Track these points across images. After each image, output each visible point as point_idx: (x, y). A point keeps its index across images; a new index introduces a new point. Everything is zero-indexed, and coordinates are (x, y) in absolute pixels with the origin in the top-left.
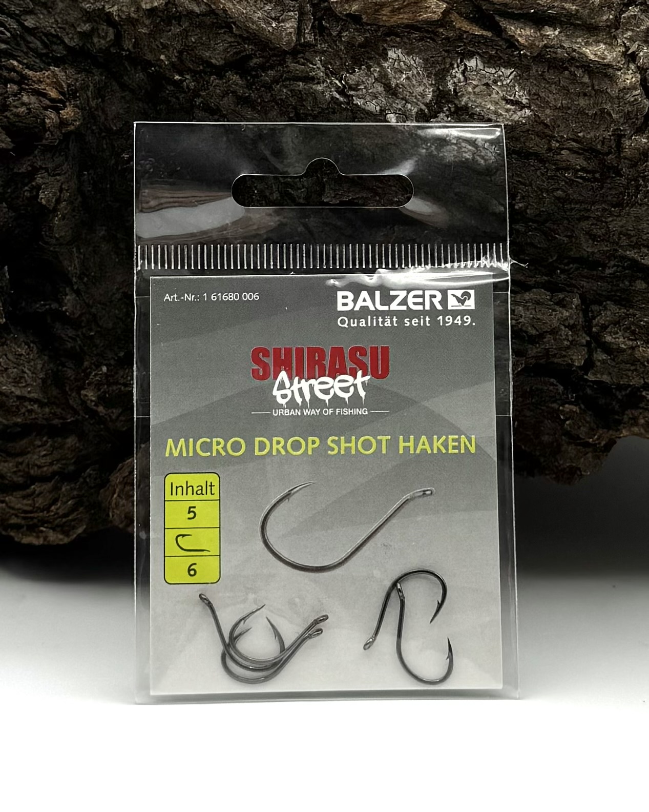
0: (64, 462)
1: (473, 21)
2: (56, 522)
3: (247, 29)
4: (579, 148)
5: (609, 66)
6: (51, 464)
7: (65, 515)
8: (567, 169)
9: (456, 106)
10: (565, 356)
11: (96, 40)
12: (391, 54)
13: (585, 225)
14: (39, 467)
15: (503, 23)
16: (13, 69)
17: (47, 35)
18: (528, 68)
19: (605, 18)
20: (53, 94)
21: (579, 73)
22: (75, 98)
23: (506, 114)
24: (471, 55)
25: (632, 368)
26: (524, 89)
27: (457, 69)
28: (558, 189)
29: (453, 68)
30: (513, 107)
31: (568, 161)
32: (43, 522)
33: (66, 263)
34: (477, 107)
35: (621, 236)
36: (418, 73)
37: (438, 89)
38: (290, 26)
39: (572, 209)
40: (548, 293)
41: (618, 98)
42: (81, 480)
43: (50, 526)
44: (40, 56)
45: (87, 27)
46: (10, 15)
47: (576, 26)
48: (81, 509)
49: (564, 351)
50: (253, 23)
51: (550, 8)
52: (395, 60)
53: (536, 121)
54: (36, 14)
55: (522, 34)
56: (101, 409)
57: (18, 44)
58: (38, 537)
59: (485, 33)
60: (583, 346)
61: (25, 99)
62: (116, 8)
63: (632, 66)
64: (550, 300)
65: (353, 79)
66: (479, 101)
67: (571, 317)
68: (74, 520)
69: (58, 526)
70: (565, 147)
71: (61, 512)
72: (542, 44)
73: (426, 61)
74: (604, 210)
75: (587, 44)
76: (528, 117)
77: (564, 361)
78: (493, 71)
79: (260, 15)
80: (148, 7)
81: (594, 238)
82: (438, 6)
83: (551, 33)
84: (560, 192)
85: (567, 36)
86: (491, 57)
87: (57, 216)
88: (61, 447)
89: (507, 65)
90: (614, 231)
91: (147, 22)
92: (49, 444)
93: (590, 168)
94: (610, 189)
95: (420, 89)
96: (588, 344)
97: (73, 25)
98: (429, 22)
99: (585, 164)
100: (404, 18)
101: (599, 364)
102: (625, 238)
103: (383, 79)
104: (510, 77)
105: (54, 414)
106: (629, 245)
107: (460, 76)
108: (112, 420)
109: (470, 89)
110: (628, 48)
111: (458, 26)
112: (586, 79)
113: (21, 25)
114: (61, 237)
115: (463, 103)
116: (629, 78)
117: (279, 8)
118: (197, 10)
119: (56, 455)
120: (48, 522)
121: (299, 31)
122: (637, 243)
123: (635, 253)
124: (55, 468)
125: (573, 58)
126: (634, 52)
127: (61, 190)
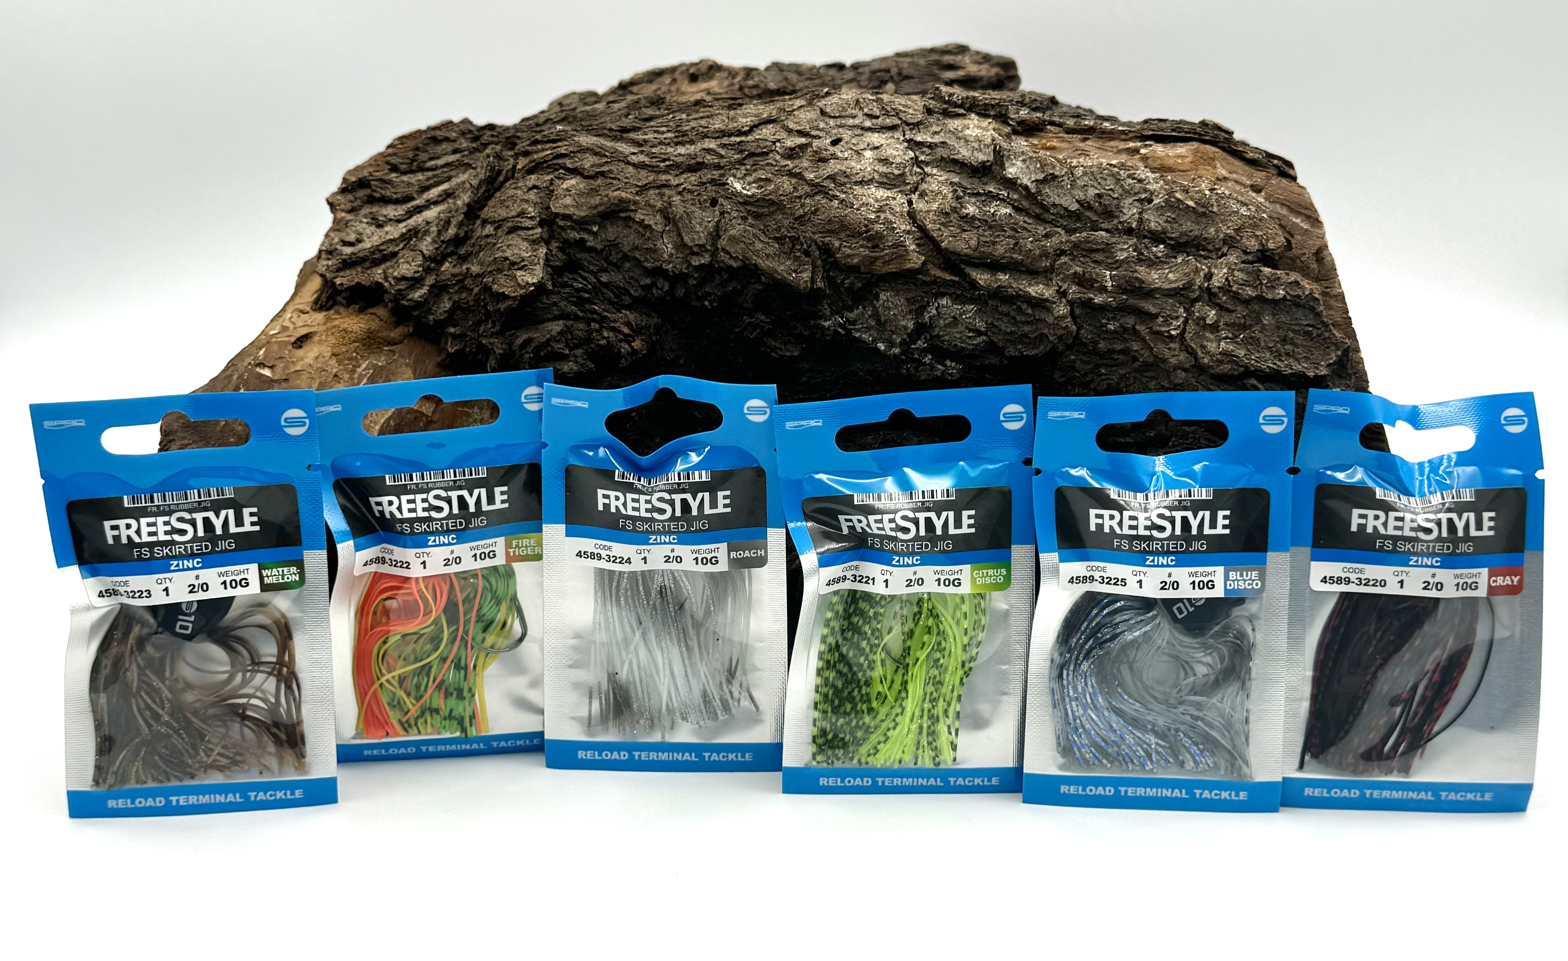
1: (944, 269)
3: (773, 278)
5: (1047, 300)
9: (931, 335)
11: (654, 291)
12: (883, 296)
15: (968, 270)
16: (595, 312)
17: (618, 287)
18: (986, 303)
19: (1043, 265)
20: (626, 330)
21: (1024, 306)
22: (641, 334)
24: (943, 295)
36: (902, 310)
38: (806, 276)
41: (1053, 324)
44: (611, 303)
45: (648, 281)
46: (591, 272)
47: (1021, 272)
50: (779, 274)
51: (1002, 258)
54: (609, 272)
55: (982, 278)
57: (597, 294)
59: (954, 278)
61: (605, 334)
62: (671, 265)
63: (1064, 300)
65: (852, 316)
72: (996, 285)
73: (907, 300)
75: (1030, 285)
79: (782, 268)
80: (697, 263)
82: (918, 259)
83: (1003, 277)
85: (1015, 279)
86: (958, 296)
89: (971, 301)
91: (696, 275)
95: (903, 323)
97: (637, 280)
98: (910, 270)
100: (892, 268)
103: (876, 315)
107: (934, 311)
110: (1060, 287)
111: (933, 273)
112: (1030, 311)
113: (599, 280)
115: (936, 332)
116: (1062, 309)
117: (796, 263)
118: (735, 265)
121: (813, 280)
125: (1020, 295)
126: (1065, 290)
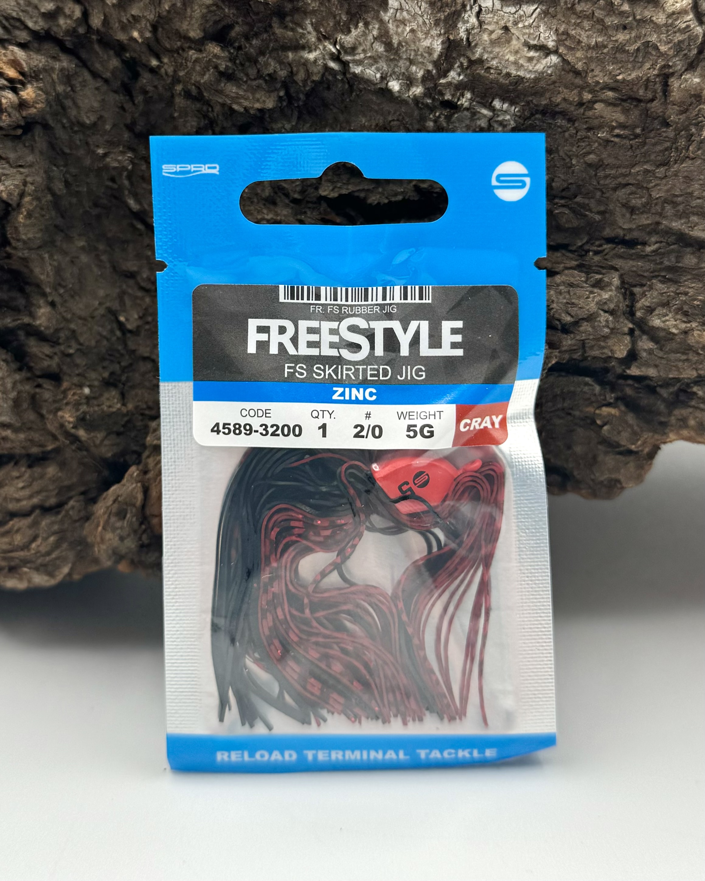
0: (44, 494)
2: (39, 561)
4: (616, 99)
6: (31, 497)
7: (48, 553)
8: (600, 127)
10: (603, 348)
13: (622, 194)
14: (18, 500)
23: (528, 64)
25: (684, 357)
26: (551, 29)
27: (469, 12)
28: (589, 153)
29: (466, 11)
30: (536, 54)
31: (602, 117)
32: (25, 562)
33: (37, 270)
34: (493, 59)
35: (666, 205)
37: (449, 39)
39: (606, 177)
40: (583, 275)
42: (63, 513)
43: (33, 566)
48: (65, 545)
49: (604, 341)
52: (397, 10)
53: (563, 70)
56: (81, 433)
58: (21, 579)
60: (625, 334)
64: (586, 282)
66: (497, 50)
67: (610, 300)
68: (58, 558)
69: (43, 565)
70: (599, 98)
71: (43, 549)
74: (647, 171)
76: (555, 66)
77: (602, 353)
78: (513, 10)
81: (633, 210)
84: (592, 156)
87: (22, 214)
88: (42, 477)
90: (657, 199)
92: (27, 475)
93: (630, 122)
94: (655, 144)
96: (631, 332)
99: (622, 118)
101: (644, 354)
102: (669, 207)
104: (534, 16)
105: (31, 441)
106: (675, 215)
108: (95, 446)
109: (485, 37)
114: (29, 239)
119: (36, 486)
120: (29, 562)
122: (684, 212)
123: (682, 224)
124: (35, 501)
127: (25, 183)
